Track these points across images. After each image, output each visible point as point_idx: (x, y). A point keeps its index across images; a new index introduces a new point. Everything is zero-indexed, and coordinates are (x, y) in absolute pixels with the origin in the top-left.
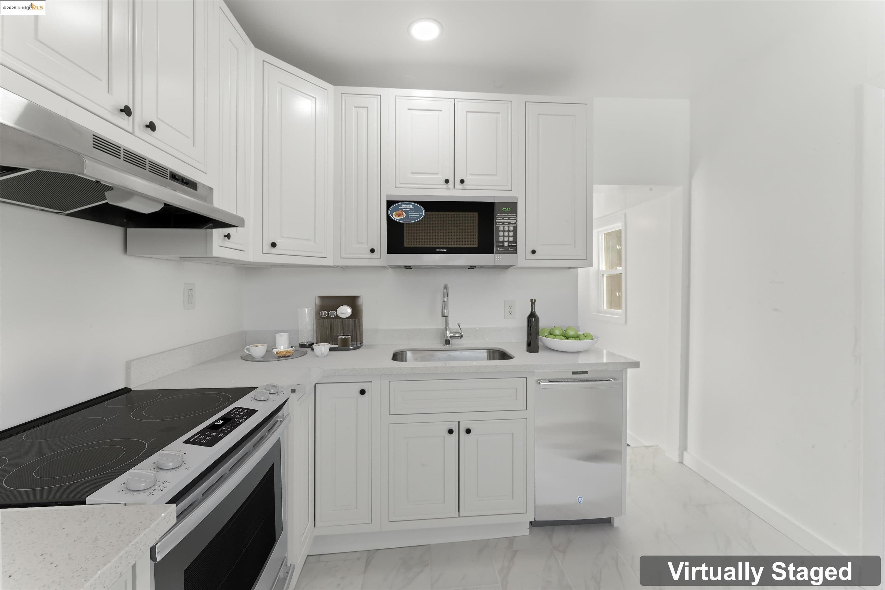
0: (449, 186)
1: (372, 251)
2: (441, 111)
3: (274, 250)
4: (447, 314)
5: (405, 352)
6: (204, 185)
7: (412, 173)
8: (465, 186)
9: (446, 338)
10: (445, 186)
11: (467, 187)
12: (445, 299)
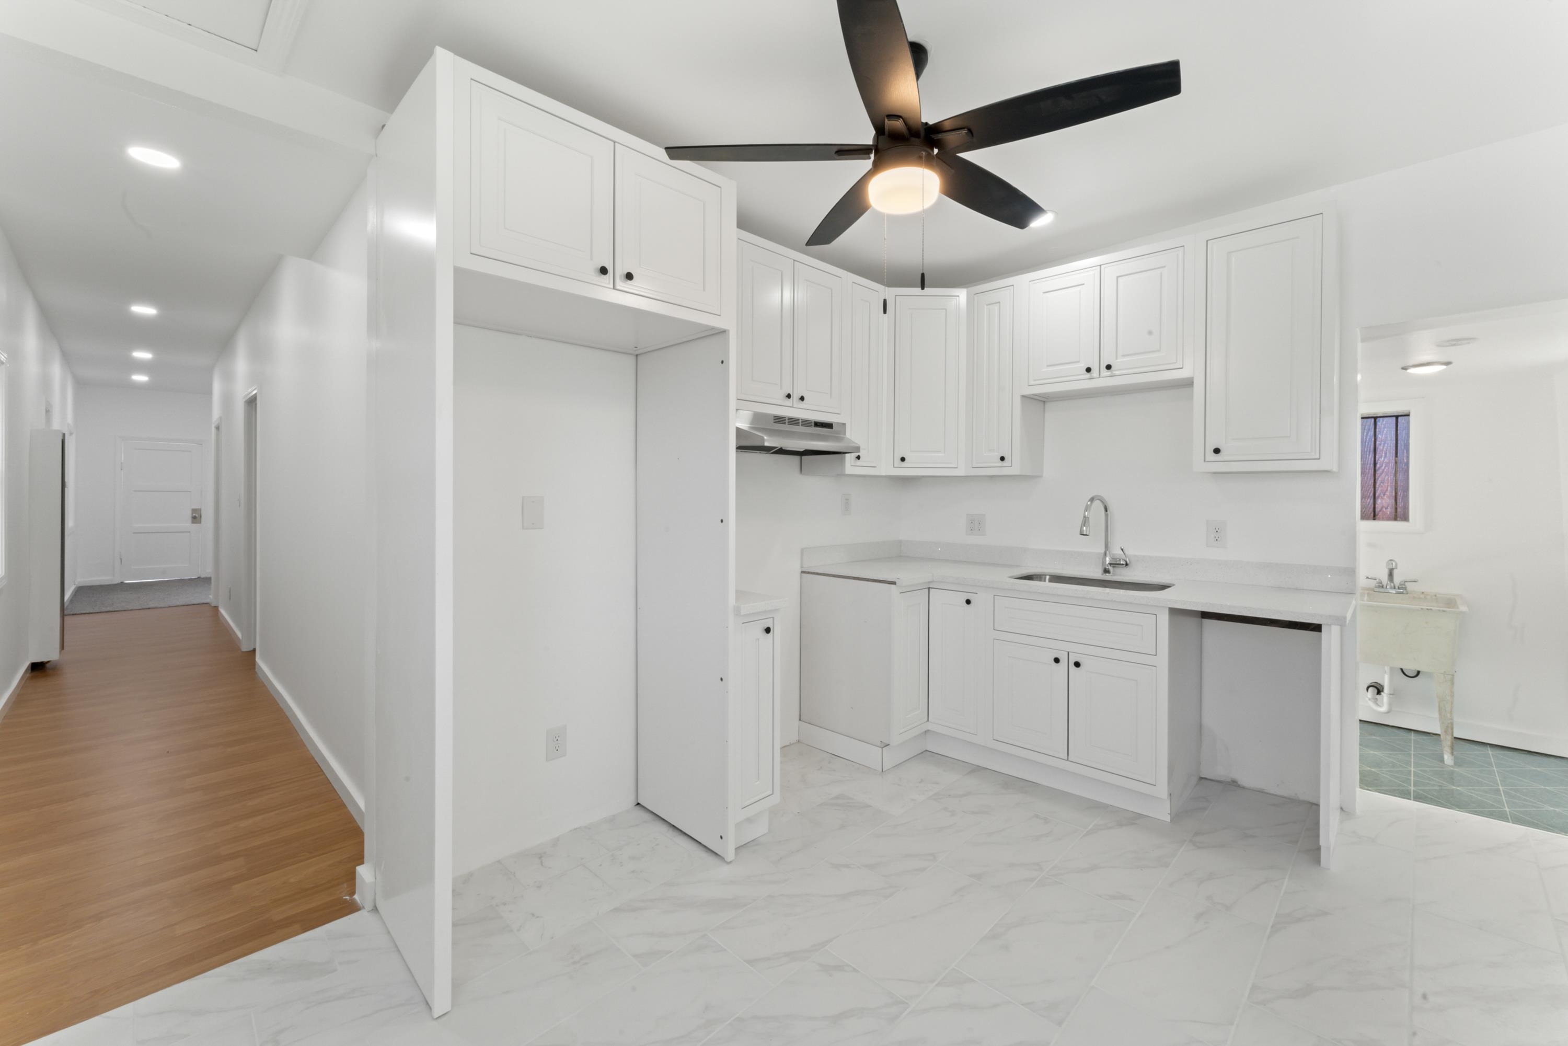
0: (1093, 375)
1: (1002, 459)
2: (1083, 284)
3: (904, 464)
4: (1086, 532)
5: (1044, 576)
6: (838, 423)
7: (1048, 366)
8: (1114, 372)
9: (1104, 567)
10: (1088, 375)
11: (1117, 373)
12: (1086, 513)
